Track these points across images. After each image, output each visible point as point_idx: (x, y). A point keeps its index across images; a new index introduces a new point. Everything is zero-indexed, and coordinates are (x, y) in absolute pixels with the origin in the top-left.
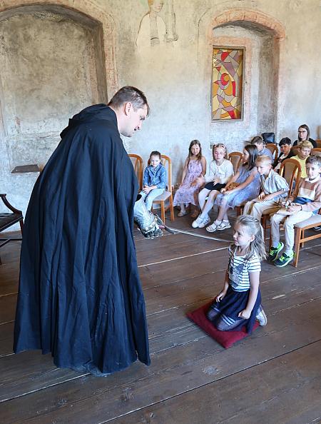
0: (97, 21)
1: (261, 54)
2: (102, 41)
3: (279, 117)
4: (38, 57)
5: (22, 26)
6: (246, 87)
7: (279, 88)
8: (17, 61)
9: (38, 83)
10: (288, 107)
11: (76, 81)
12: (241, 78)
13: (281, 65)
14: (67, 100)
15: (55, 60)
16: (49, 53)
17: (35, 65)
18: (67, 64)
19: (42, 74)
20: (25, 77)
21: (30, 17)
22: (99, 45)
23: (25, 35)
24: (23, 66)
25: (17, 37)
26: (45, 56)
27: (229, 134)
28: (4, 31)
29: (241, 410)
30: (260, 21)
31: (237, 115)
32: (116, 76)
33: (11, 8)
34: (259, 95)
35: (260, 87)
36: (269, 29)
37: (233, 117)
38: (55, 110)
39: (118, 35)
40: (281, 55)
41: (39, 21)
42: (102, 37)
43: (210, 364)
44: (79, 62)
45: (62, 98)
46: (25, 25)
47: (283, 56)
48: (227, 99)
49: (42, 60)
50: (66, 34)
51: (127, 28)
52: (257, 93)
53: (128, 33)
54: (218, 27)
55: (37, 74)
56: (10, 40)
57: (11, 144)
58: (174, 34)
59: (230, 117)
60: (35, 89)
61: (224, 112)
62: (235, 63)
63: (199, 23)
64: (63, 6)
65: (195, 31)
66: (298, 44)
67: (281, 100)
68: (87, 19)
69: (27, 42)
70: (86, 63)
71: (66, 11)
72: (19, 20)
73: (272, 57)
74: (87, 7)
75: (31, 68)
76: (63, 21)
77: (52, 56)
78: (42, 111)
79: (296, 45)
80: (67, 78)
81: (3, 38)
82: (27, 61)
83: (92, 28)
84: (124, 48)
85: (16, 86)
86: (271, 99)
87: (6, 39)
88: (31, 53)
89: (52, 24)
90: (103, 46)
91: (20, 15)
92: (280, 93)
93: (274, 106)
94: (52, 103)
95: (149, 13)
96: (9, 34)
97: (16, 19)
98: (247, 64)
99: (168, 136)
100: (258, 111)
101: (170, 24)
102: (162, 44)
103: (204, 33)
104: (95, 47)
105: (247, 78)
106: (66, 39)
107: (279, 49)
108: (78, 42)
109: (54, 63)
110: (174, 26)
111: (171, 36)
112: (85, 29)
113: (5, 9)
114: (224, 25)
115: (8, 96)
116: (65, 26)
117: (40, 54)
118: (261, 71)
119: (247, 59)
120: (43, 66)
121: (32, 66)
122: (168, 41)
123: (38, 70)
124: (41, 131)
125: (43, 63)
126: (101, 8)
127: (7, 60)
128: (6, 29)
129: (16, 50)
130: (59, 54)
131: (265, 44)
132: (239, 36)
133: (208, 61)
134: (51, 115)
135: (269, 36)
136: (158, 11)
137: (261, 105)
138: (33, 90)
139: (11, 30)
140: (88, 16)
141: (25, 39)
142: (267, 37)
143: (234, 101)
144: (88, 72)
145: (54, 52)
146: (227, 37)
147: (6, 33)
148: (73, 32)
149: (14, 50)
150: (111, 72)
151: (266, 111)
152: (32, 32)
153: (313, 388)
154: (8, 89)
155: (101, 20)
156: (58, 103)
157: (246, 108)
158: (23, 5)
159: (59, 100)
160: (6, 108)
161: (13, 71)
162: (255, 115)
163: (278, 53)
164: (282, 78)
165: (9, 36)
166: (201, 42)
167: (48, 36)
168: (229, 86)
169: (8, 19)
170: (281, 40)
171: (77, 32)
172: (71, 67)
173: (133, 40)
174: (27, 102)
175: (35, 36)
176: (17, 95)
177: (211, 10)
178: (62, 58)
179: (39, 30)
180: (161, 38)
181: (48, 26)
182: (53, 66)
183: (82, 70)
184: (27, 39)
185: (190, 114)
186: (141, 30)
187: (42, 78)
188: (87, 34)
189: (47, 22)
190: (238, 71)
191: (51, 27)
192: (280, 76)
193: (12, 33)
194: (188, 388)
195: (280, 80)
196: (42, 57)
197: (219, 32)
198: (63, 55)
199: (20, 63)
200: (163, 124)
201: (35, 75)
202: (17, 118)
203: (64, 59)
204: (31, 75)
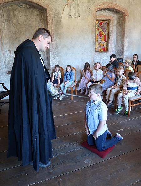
0: (44, 8)
1: (117, 23)
2: (47, 17)
3: (124, 51)
4: (18, 23)
5: (12, 10)
6: (110, 37)
7: (125, 38)
9: (19, 35)
10: (129, 46)
12: (108, 33)
13: (126, 28)
16: (24, 22)
17: (18, 27)
18: (31, 27)
19: (21, 31)
20: (13, 32)
21: (16, 6)
22: (46, 18)
23: (13, 14)
24: (12, 27)
25: (10, 15)
26: (22, 23)
27: (102, 58)
28: (4, 12)
29: (99, 178)
30: (117, 8)
31: (106, 50)
32: (53, 32)
33: (7, 2)
34: (116, 41)
35: (117, 38)
36: (121, 11)
37: (104, 51)
39: (53, 14)
40: (126, 23)
41: (19, 8)
42: (47, 15)
43: (87, 159)
44: (37, 26)
46: (13, 10)
47: (127, 24)
48: (102, 42)
49: (21, 25)
50: (31, 13)
51: (57, 11)
52: (115, 40)
53: (58, 13)
54: (98, 11)
55: (19, 31)
56: (7, 16)
57: (7, 61)
58: (78, 14)
59: (103, 51)
60: (18, 38)
61: (100, 48)
62: (105, 27)
63: (89, 9)
64: (30, 1)
65: (88, 12)
66: (134, 18)
67: (126, 43)
68: (40, 7)
69: (14, 17)
70: (40, 26)
71: (31, 3)
72: (11, 7)
73: (122, 24)
74: (40, 2)
75: (16, 29)
76: (30, 8)
77: (25, 23)
79: (133, 19)
80: (31, 33)
81: (4, 15)
82: (14, 25)
83: (42, 11)
84: (56, 20)
85: (9, 36)
86: (121, 43)
87: (5, 16)
88: (16, 22)
89: (25, 9)
90: (47, 19)
91: (11, 5)
92: (125, 40)
93: (123, 46)
95: (67, 4)
96: (6, 13)
97: (9, 7)
98: (111, 27)
99: (75, 59)
100: (116, 48)
101: (77, 9)
102: (73, 18)
103: (92, 14)
104: (44, 19)
105: (111, 33)
106: (31, 16)
107: (125, 21)
108: (36, 17)
109: (26, 26)
110: (78, 10)
111: (77, 15)
112: (39, 11)
113: (5, 3)
114: (101, 10)
115: (6, 41)
116: (31, 10)
117: (20, 23)
118: (117, 30)
119: (111, 25)
120: (21, 27)
121: (16, 27)
122: (76, 17)
123: (19, 29)
126: (46, 2)
127: (5, 25)
128: (5, 11)
129: (10, 21)
130: (28, 22)
131: (119, 18)
132: (107, 15)
133: (93, 26)
135: (121, 15)
136: (71, 3)
137: (117, 45)
138: (16, 38)
139: (8, 12)
140: (41, 6)
141: (13, 16)
142: (120, 15)
143: (105, 44)
145: (26, 22)
146: (102, 15)
147: (5, 13)
148: (34, 13)
149: (8, 20)
150: (50, 30)
151: (119, 48)
152: (16, 13)
153: (132, 170)
154: (6, 37)
155: (46, 7)
157: (110, 47)
158: (12, 1)
160: (5, 46)
161: (8, 29)
162: (114, 50)
163: (125, 22)
164: (126, 33)
165: (7, 15)
166: (90, 17)
167: (23, 14)
168: (103, 37)
169: (6, 7)
170: (126, 16)
171: (36, 13)
172: (33, 28)
173: (60, 16)
174: (14, 43)
175: (18, 14)
176: (9, 40)
177: (95, 3)
178: (29, 24)
179: (19, 12)
180: (73, 16)
181: (23, 10)
182: (25, 28)
184: (14, 15)
185: (85, 49)
186: (64, 12)
187: (21, 33)
188: (40, 14)
189: (23, 8)
190: (107, 30)
191: (25, 10)
192: (125, 33)
193: (8, 13)
194: (77, 169)
195: (125, 34)
197: (99, 13)
198: (30, 23)
199: (11, 26)
200: (73, 53)
201: (17, 31)
202: (10, 50)
203: (30, 25)
204: (16, 31)
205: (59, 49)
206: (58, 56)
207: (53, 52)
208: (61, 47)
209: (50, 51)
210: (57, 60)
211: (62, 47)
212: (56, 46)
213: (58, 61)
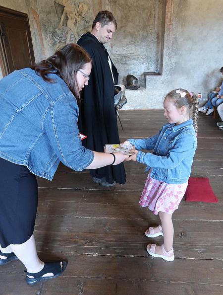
4: (127, 5)
8: (115, 9)
9: (125, 22)
11: (148, 20)
14: (141, 33)
15: (137, 6)
16: (134, 2)
17: (125, 11)
18: (144, 9)
19: (129, 16)
24: (118, 12)
26: (132, 4)
38: (133, 40)
44: (152, 7)
45: (138, 31)
49: (129, 7)
55: (126, 17)
60: (123, 26)
70: (157, 7)
75: (123, 14)
77: (135, 4)
78: (126, 40)
80: (143, 19)
82: (121, 8)
88: (124, 3)
94: (132, 35)
109: (136, 9)
117: (129, 4)
120: (130, 11)
121: (123, 11)
123: (126, 14)
124: (123, 53)
125: (130, 9)
130: (140, 2)
134: (131, 43)
138: (122, 27)
144: (157, 13)
145: (137, 2)
149: (114, 2)
150: (169, 14)
156: (135, 35)
159: (136, 33)
172: (147, 10)
174: (118, 35)
182: (136, 11)
183: (153, 13)
187: (128, 18)
196: (130, 5)
198: (142, 3)
199: (117, 9)
200: (201, 50)
201: (124, 17)
202: (111, 44)
203: (143, 6)
204: (122, 17)
205: (179, 42)
206: (176, 54)
207: (169, 48)
208: (182, 39)
209: (164, 46)
210: (174, 60)
211: (184, 40)
212: (176, 38)
213: (176, 63)
